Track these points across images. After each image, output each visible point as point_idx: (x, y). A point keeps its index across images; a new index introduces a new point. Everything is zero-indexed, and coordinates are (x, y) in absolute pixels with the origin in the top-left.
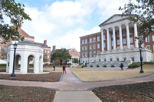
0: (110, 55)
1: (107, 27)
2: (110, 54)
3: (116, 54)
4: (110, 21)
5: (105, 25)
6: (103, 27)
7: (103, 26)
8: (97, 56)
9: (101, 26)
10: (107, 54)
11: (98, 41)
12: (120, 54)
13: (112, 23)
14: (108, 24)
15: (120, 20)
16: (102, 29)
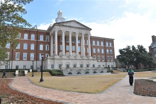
0: (67, 61)
1: (64, 29)
2: (67, 59)
3: (74, 60)
4: (68, 24)
5: (63, 26)
6: (58, 27)
7: (60, 26)
8: (49, 60)
9: (57, 24)
10: (63, 59)
11: (32, 39)
12: (77, 60)
13: (70, 27)
14: (67, 26)
15: (79, 28)
16: (58, 29)
